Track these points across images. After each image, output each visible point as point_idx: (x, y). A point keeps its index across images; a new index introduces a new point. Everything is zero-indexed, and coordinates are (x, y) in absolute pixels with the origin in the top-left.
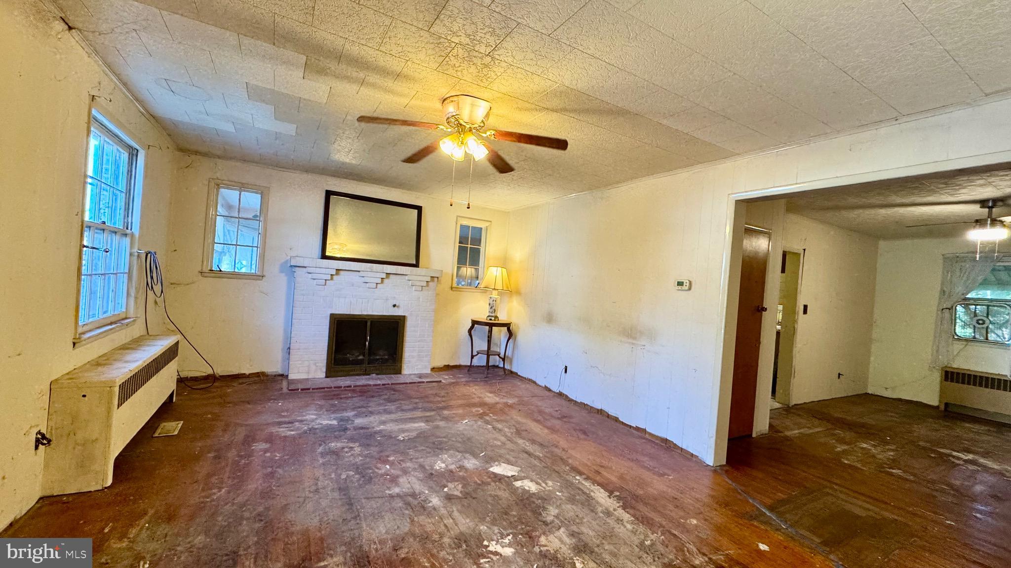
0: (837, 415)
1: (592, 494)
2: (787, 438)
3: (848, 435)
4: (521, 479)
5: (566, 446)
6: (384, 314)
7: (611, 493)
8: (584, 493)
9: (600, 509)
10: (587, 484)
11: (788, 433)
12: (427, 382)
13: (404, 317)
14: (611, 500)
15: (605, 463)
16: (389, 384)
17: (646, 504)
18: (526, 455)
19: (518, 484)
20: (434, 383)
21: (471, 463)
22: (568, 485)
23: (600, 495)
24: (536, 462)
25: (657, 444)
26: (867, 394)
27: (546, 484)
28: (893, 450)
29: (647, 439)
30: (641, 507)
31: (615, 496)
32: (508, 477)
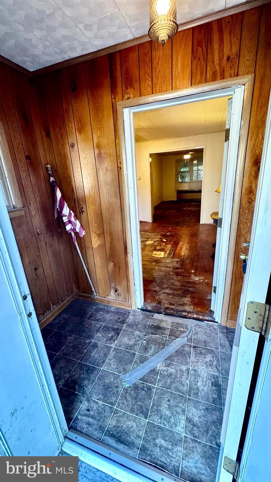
26: (163, 201)
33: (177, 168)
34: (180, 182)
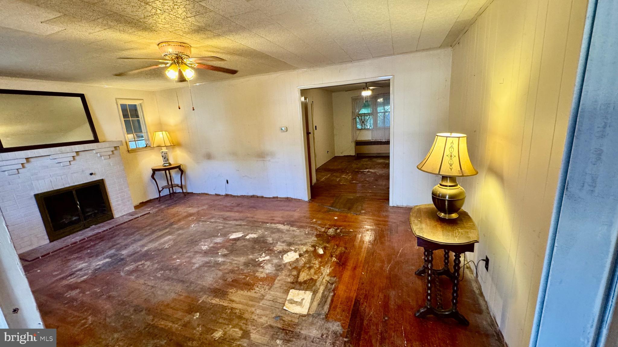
0: (332, 168)
1: (278, 227)
2: (323, 182)
3: (338, 174)
4: (247, 235)
5: (252, 216)
6: (84, 182)
7: (283, 224)
8: (275, 228)
9: (285, 231)
10: (273, 225)
11: (322, 180)
12: (140, 216)
13: (102, 180)
14: (286, 226)
15: (272, 215)
16: (114, 227)
17: (298, 222)
18: (239, 227)
19: (248, 237)
20: (146, 215)
21: (219, 240)
22: (267, 229)
23: (280, 226)
24: (246, 227)
25: (285, 201)
26: (335, 156)
27: (258, 232)
28: (351, 175)
29: (280, 200)
30: (296, 223)
31: (286, 224)
32: (241, 237)
33: (354, 109)
34: (359, 130)
